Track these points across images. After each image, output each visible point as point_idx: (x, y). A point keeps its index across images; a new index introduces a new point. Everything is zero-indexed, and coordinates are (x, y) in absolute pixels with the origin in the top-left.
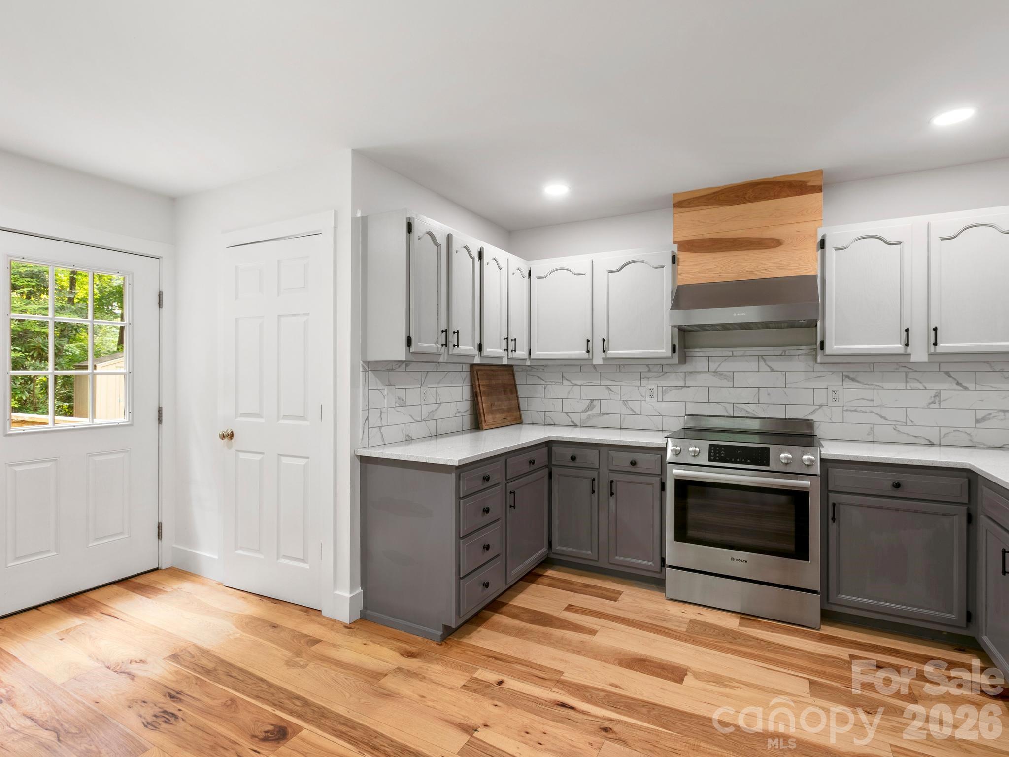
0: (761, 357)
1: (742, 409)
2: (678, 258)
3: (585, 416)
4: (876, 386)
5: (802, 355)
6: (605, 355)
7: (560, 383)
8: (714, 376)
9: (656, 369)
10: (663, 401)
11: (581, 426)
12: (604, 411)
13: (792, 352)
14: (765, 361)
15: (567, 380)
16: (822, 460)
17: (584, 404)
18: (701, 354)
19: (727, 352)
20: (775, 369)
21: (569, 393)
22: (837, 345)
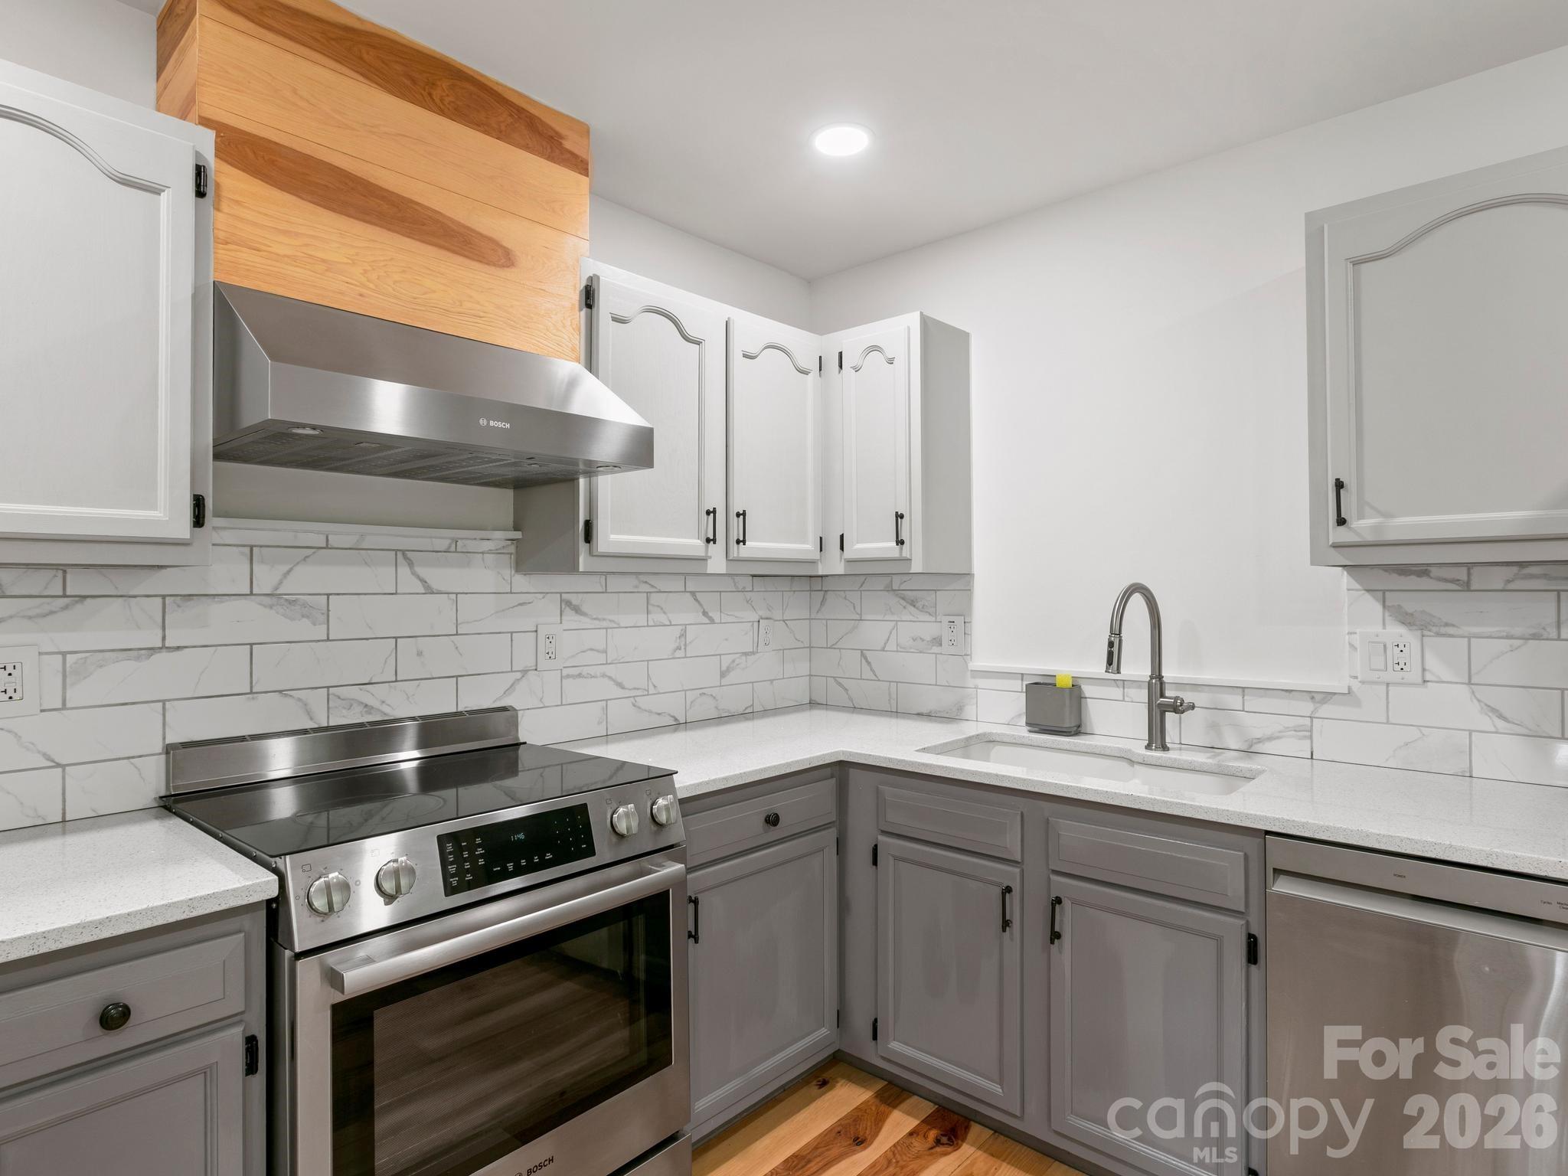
0: (404, 555)
1: (350, 703)
2: (218, 185)
4: (610, 621)
5: (490, 552)
8: (271, 607)
9: (35, 583)
10: (64, 707)
13: (472, 546)
14: (411, 564)
16: (682, 801)
18: (228, 537)
19: (311, 534)
20: (435, 586)
22: (612, 534)
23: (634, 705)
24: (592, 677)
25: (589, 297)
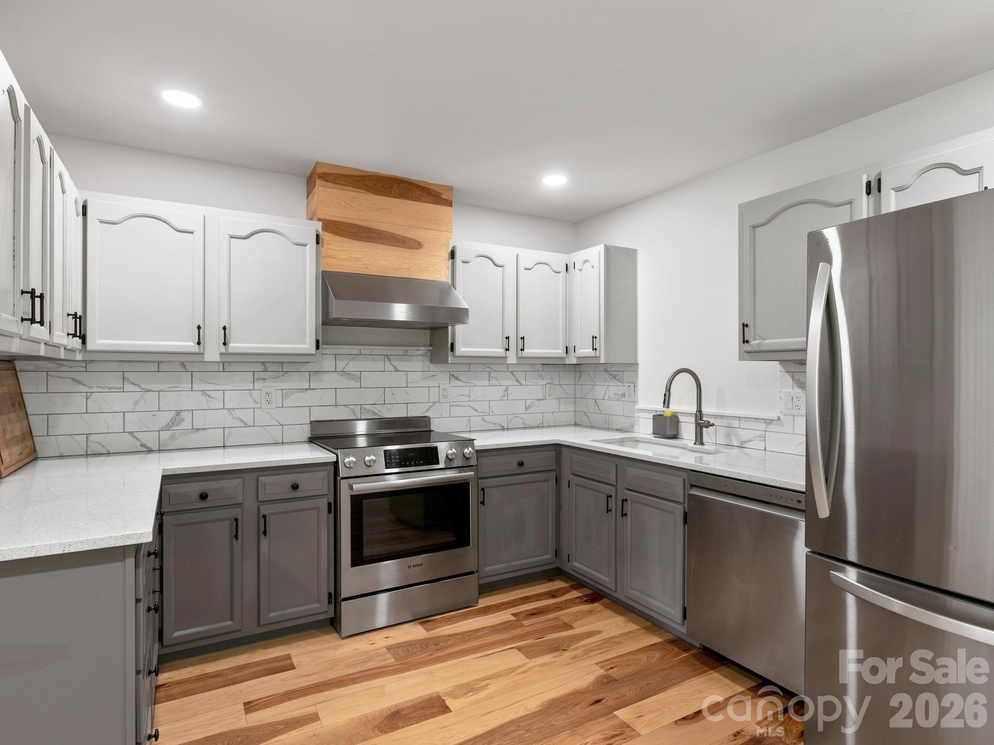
0: (387, 357)
1: (368, 411)
2: (323, 239)
3: (165, 435)
4: (472, 383)
5: (420, 355)
6: (227, 349)
7: (120, 388)
8: (342, 376)
9: (275, 367)
10: (282, 407)
11: (159, 451)
12: (197, 425)
13: (413, 353)
14: (390, 360)
15: (133, 384)
16: (478, 451)
17: (164, 419)
18: (328, 351)
19: (354, 350)
20: (399, 369)
21: (136, 403)
22: (462, 348)
23: (483, 420)
24: (463, 406)
25: (453, 255)
